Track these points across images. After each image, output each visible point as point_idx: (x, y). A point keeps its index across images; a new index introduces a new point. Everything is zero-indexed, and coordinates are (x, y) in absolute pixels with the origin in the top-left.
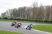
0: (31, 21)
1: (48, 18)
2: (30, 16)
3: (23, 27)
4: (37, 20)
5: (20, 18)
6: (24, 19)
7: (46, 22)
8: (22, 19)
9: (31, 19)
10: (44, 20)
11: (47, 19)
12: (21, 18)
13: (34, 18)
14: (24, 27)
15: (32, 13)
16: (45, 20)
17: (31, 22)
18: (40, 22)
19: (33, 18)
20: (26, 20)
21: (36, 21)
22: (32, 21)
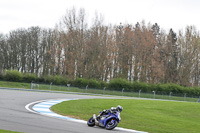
0: (58, 84)
1: (125, 71)
2: (54, 63)
3: (27, 107)
4: (83, 80)
5: (15, 71)
6: (33, 75)
7: (117, 87)
8: (26, 76)
9: (59, 77)
10: (109, 79)
11: (120, 76)
12: (19, 72)
13: (70, 72)
14: (31, 107)
15: (63, 52)
16: (113, 81)
17: (60, 87)
18: (93, 87)
19: (67, 73)
20: (40, 81)
21: (79, 85)
22: (64, 84)
